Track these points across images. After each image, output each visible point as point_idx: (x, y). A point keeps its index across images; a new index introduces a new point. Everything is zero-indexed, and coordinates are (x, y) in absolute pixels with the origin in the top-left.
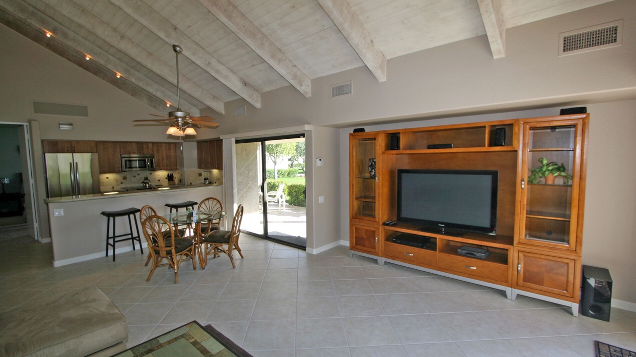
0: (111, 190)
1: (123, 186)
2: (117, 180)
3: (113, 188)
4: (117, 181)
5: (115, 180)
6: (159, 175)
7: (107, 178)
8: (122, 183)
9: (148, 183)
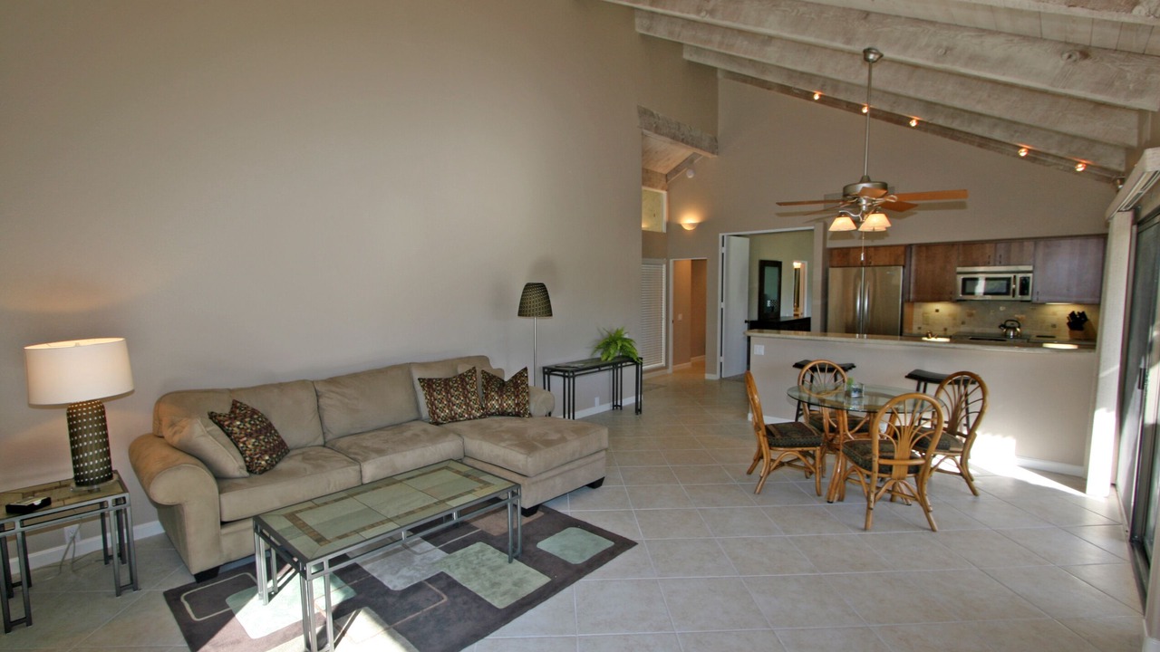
0: (942, 333)
1: (964, 329)
2: (954, 317)
3: (945, 329)
4: (955, 319)
5: (949, 315)
6: (1055, 314)
7: (937, 311)
8: (963, 323)
9: (1014, 329)
